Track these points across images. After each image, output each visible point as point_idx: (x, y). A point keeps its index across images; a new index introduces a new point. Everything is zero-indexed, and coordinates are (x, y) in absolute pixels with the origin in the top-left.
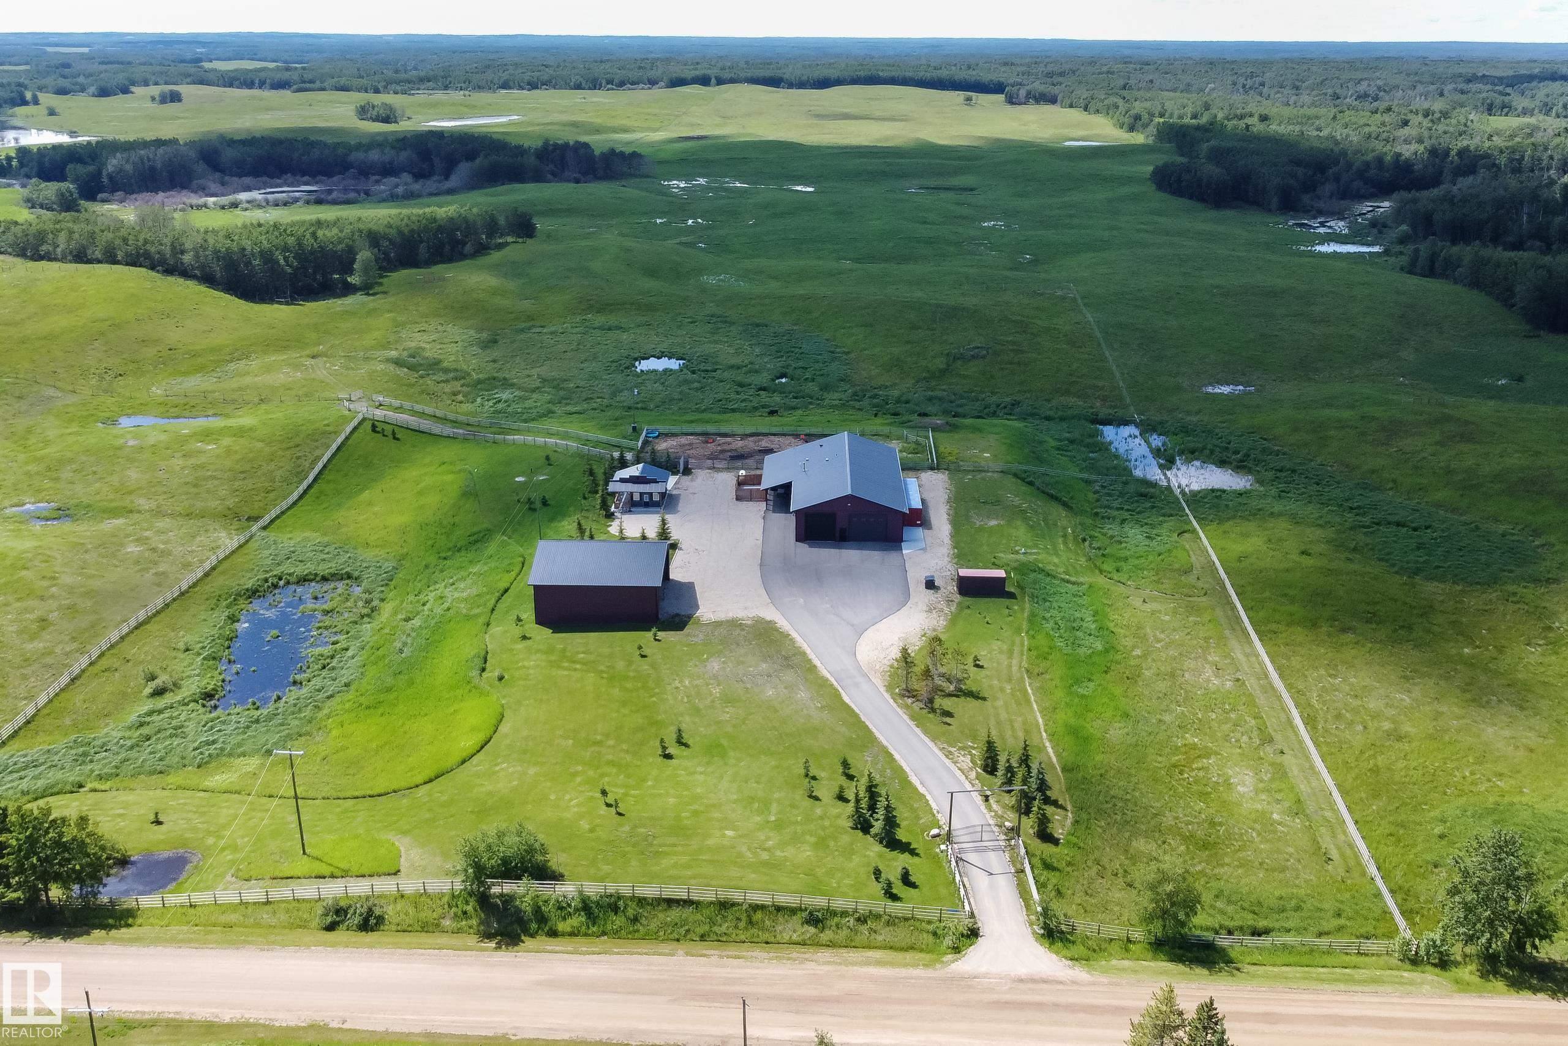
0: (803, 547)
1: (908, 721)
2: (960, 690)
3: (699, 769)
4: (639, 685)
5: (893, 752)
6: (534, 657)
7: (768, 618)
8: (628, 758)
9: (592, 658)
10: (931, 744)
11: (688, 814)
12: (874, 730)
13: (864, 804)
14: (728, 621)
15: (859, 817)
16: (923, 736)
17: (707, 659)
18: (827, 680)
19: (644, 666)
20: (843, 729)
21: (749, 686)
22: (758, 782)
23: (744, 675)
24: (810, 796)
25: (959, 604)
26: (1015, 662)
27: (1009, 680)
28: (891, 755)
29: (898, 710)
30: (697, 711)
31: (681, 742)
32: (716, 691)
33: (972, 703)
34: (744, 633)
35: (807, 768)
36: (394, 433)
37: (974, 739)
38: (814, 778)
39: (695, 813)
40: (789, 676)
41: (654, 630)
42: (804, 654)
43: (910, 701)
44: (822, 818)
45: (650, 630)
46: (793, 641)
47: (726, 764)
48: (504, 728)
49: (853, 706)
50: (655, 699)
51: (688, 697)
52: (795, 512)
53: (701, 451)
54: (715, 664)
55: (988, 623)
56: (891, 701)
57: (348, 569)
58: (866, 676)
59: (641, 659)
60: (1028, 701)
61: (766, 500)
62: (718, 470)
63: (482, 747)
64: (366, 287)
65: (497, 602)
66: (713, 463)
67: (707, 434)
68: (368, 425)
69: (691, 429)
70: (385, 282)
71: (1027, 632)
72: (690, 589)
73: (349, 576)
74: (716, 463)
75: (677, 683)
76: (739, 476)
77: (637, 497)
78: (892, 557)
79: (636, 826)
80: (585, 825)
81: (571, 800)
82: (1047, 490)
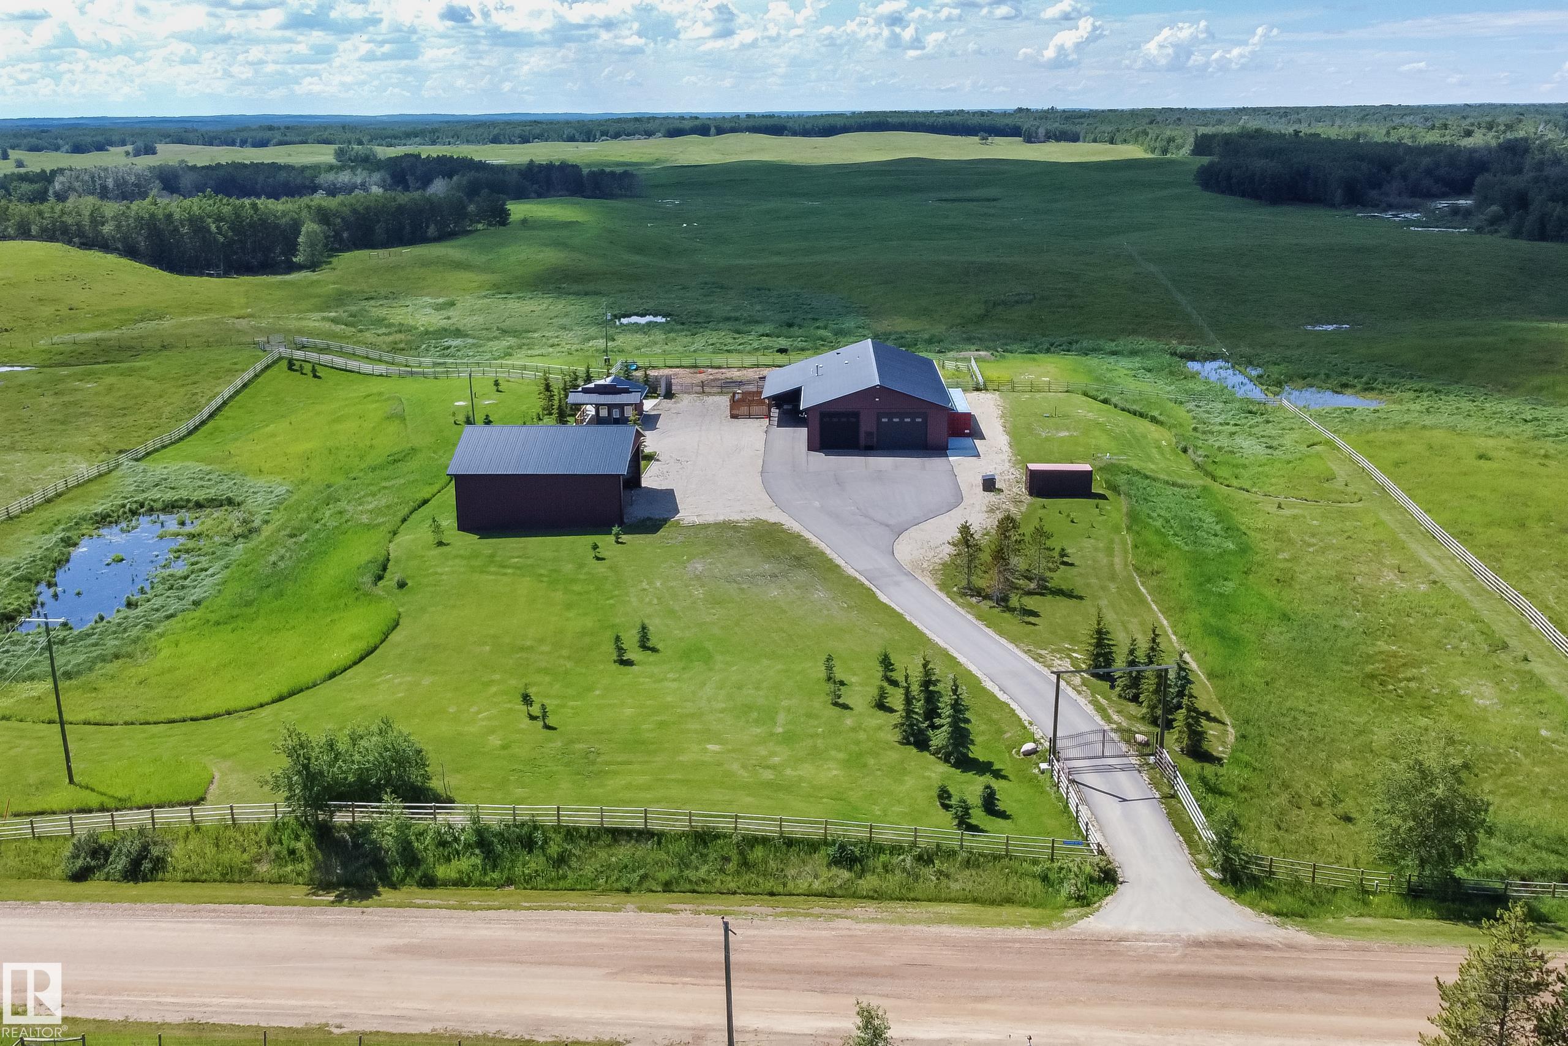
0: (819, 456)
1: (974, 621)
2: (1046, 588)
3: (671, 675)
4: (592, 588)
5: (955, 655)
6: (450, 563)
7: (772, 520)
8: (569, 665)
9: (530, 562)
10: (1011, 646)
11: (651, 726)
12: (926, 631)
13: (919, 706)
14: (716, 524)
15: (911, 725)
16: (997, 637)
17: (688, 561)
18: (855, 579)
19: (600, 568)
20: (881, 630)
21: (744, 586)
22: (757, 688)
23: (739, 575)
24: (836, 704)
25: (1030, 505)
26: (1117, 560)
27: (1113, 577)
28: (953, 659)
29: (959, 609)
30: (671, 612)
31: (646, 647)
32: (699, 593)
33: (1063, 603)
34: (739, 534)
35: (829, 668)
36: (314, 371)
37: (1073, 640)
38: (842, 683)
39: (662, 725)
40: (801, 576)
41: (615, 529)
42: (823, 553)
43: (974, 600)
44: (853, 729)
45: (610, 533)
46: (806, 542)
47: (710, 670)
48: (394, 637)
49: (893, 605)
50: (611, 601)
51: (659, 599)
52: (806, 410)
53: (689, 381)
54: (697, 566)
55: (1073, 522)
56: (948, 600)
57: (231, 495)
58: (908, 574)
59: (595, 561)
60: (1142, 601)
61: (769, 417)
62: (709, 394)
63: (362, 659)
64: (313, 266)
65: (411, 513)
66: (703, 389)
67: (696, 367)
68: (284, 364)
69: (677, 363)
70: (334, 260)
71: (1129, 529)
72: (669, 495)
73: (230, 502)
74: (707, 389)
75: (645, 585)
76: (734, 394)
77: (604, 413)
78: (935, 464)
79: (572, 742)
80: (495, 741)
81: (479, 712)
82: (1128, 406)
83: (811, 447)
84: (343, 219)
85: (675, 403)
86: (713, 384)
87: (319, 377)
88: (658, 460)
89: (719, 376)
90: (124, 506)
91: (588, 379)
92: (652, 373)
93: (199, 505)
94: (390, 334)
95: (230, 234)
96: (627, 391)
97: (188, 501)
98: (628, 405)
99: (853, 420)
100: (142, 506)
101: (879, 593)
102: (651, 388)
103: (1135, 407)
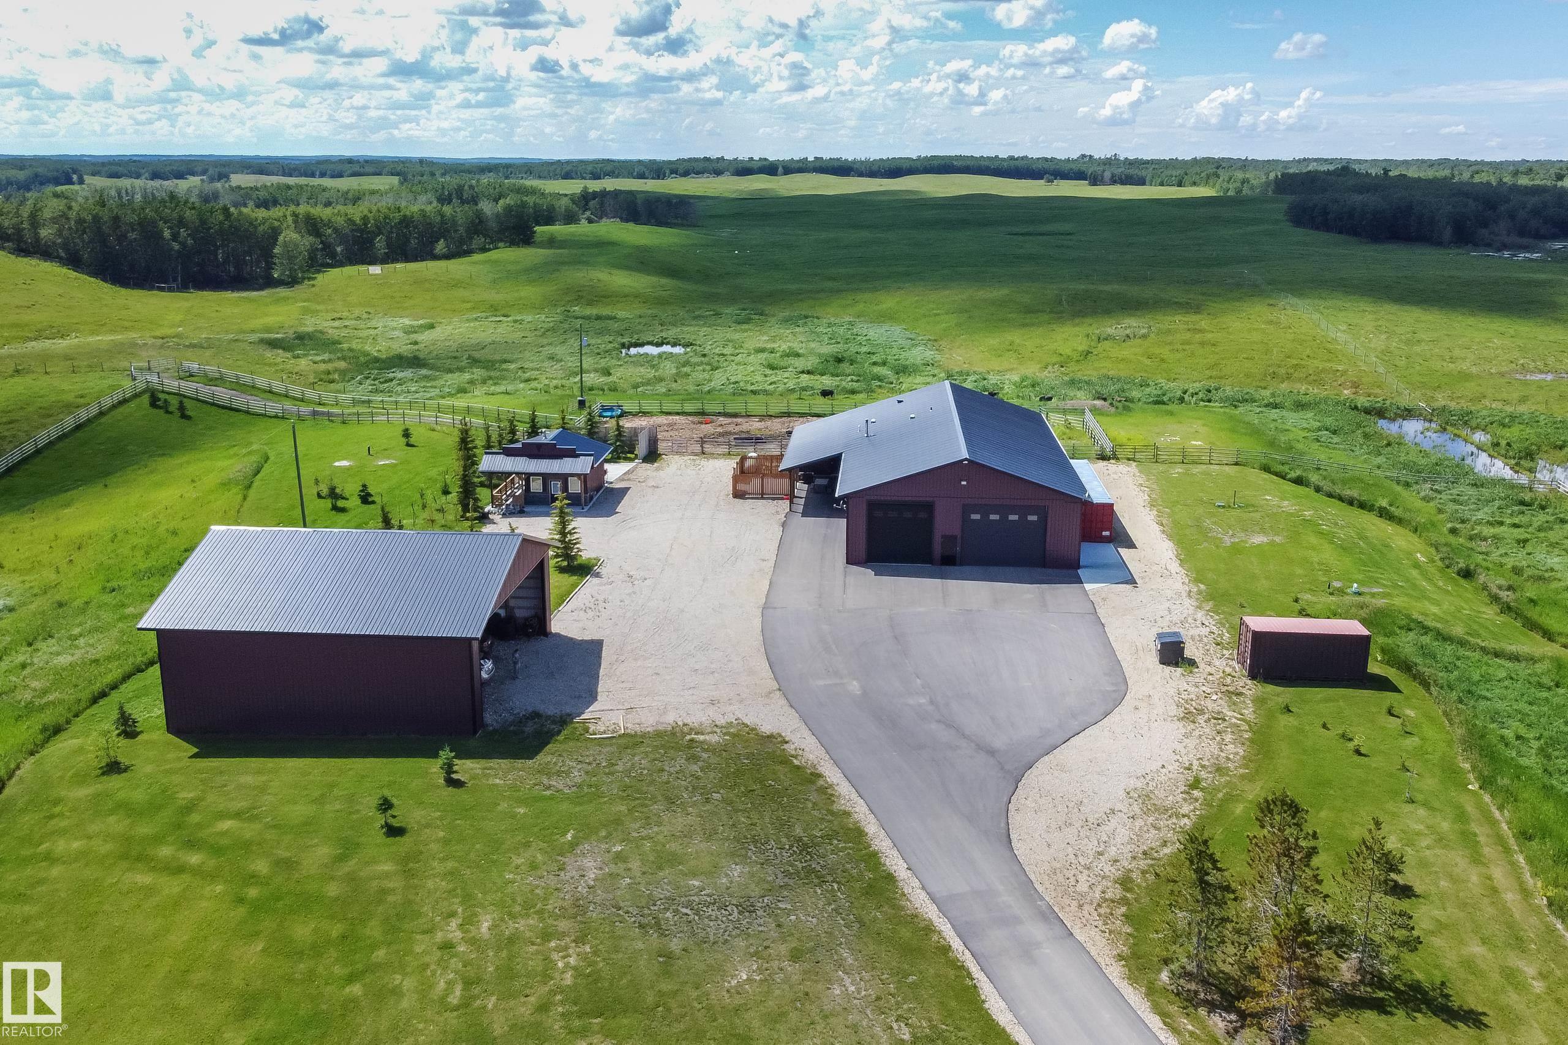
0: (864, 575)
2: (1379, 980)
7: (767, 728)
9: (251, 831)
14: (659, 734)
17: (573, 845)
19: (382, 864)
21: (675, 944)
23: (670, 902)
26: (1496, 874)
32: (566, 965)
34: (695, 768)
36: (182, 408)
40: (809, 911)
41: (445, 754)
42: (858, 834)
43: (1218, 1023)
45: (436, 756)
46: (827, 793)
52: (846, 498)
53: (687, 434)
54: (589, 864)
55: (1359, 753)
58: (1050, 916)
59: (380, 837)
61: (791, 497)
62: (712, 456)
64: (292, 282)
66: (703, 447)
67: (702, 413)
68: (146, 398)
69: (677, 408)
70: (320, 276)
71: (1487, 781)
74: (708, 448)
76: (744, 459)
77: (536, 486)
82: (1338, 490)
83: (851, 560)
84: (336, 230)
85: (657, 469)
86: (721, 439)
87: (187, 417)
88: (598, 575)
89: (730, 428)
91: (534, 431)
92: (627, 424)
94: (330, 361)
95: (190, 241)
96: (573, 454)
98: (572, 475)
99: (922, 515)
101: (986, 986)
102: (623, 448)
103: (1348, 493)
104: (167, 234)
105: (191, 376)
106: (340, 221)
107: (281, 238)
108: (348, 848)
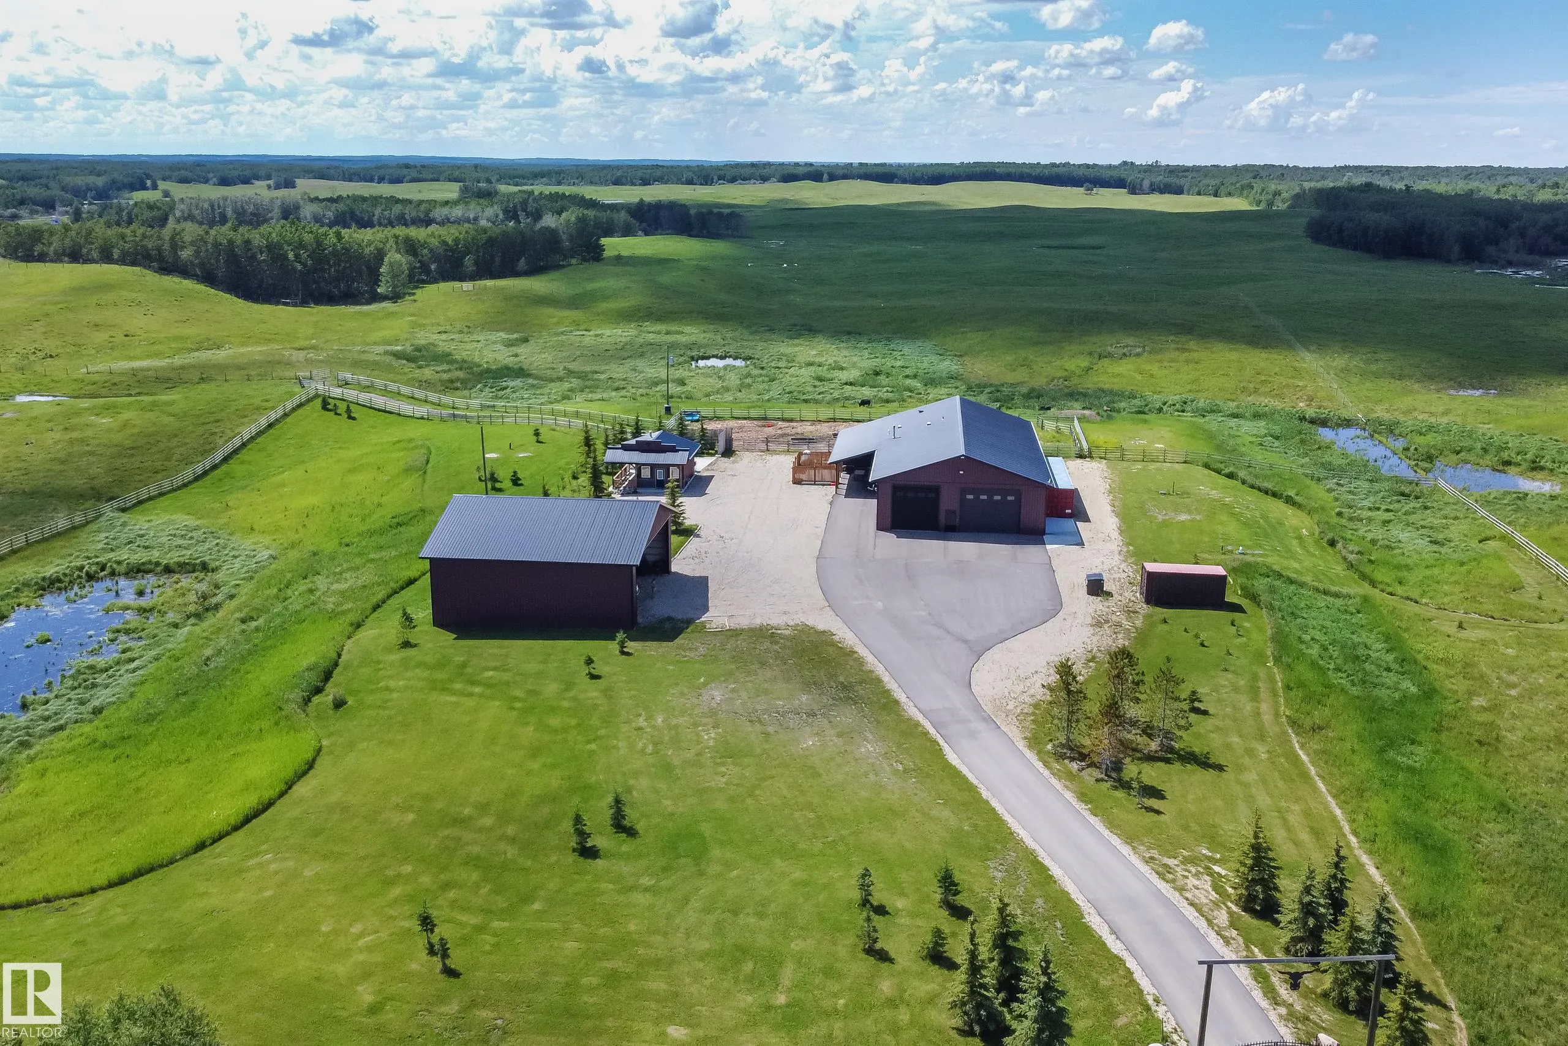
0: (890, 538)
1: (1074, 802)
2: (1171, 750)
3: (645, 881)
4: (573, 722)
5: (1048, 862)
6: (409, 674)
7: (821, 627)
8: (511, 852)
9: (506, 676)
10: (1126, 850)
11: (595, 981)
12: (1007, 817)
13: (989, 977)
14: (751, 630)
15: (979, 1006)
16: (1106, 833)
17: (705, 685)
18: (917, 724)
19: (592, 692)
20: (946, 813)
21: (771, 729)
22: (761, 915)
23: (766, 711)
24: (870, 951)
25: (1148, 617)
26: (1264, 707)
27: (1262, 737)
28: (1043, 869)
29: (1054, 781)
30: (667, 768)
31: (621, 826)
32: (709, 737)
33: (1199, 775)
34: (776, 647)
35: (865, 887)
36: (348, 411)
37: (1213, 839)
38: (881, 910)
39: (613, 979)
40: (847, 716)
41: (620, 635)
42: (879, 681)
43: (1075, 766)
44: (892, 1003)
45: (613, 638)
46: (860, 662)
47: (701, 874)
48: (301, 789)
49: (965, 770)
50: (593, 746)
51: (655, 744)
52: (874, 482)
53: (753, 435)
54: (716, 693)
55: (1202, 645)
56: (1039, 765)
57: (207, 558)
58: (988, 719)
59: (587, 680)
60: (1305, 775)
61: (837, 484)
62: (775, 452)
63: (247, 820)
64: (395, 297)
65: (389, 596)
66: (768, 446)
67: (765, 419)
68: (318, 402)
69: (745, 413)
70: (418, 292)
71: (1277, 660)
72: (700, 585)
73: (205, 567)
74: (772, 446)
75: (642, 722)
76: (800, 454)
77: (646, 473)
78: (1030, 553)
79: (473, 1004)
80: (366, 995)
81: (360, 936)
82: (1258, 483)
83: (880, 527)
84: (431, 250)
85: (733, 462)
86: (781, 440)
87: (354, 419)
88: (698, 536)
89: (788, 431)
90: (81, 569)
91: (637, 432)
92: (710, 426)
93: (168, 570)
94: (449, 370)
95: (309, 262)
96: (673, 450)
97: (157, 564)
98: (674, 465)
99: (932, 495)
100: (103, 569)
101: (947, 749)
102: (707, 445)
103: (1266, 485)
104: (291, 256)
105: (347, 384)
106: (434, 242)
107: (386, 259)
108: (569, 686)
